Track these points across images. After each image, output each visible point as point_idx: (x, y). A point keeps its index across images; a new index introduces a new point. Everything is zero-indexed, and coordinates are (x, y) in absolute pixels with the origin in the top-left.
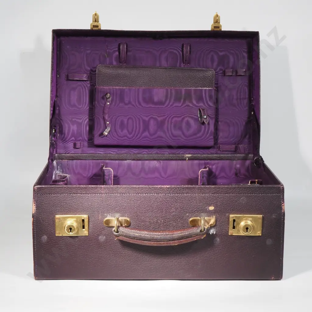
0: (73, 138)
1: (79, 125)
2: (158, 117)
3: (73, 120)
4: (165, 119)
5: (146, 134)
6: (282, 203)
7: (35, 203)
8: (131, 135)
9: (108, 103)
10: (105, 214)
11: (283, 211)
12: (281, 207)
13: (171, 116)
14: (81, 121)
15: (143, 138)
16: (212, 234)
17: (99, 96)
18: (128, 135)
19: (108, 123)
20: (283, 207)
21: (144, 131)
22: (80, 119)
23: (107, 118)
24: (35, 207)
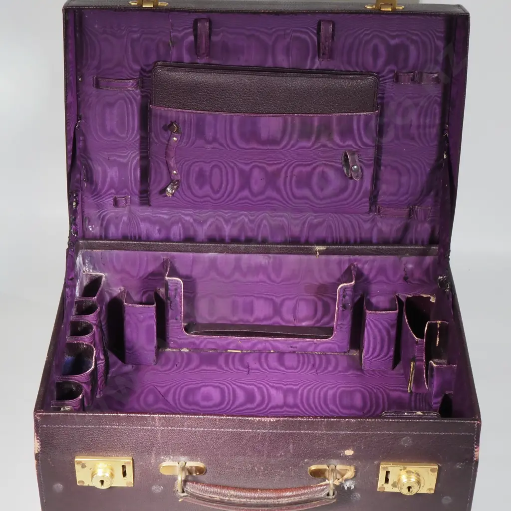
0: (113, 191)
1: (122, 166)
2: (268, 164)
3: (112, 158)
4: (279, 170)
5: (246, 193)
6: (476, 448)
7: (38, 439)
8: (218, 195)
9: (175, 139)
10: (162, 457)
11: (475, 459)
12: (473, 453)
13: (292, 164)
14: (125, 161)
15: (240, 199)
16: (348, 487)
17: (156, 125)
18: (212, 195)
19: (175, 172)
20: (475, 453)
21: (242, 188)
22: (124, 157)
23: (172, 165)
24: (39, 444)
